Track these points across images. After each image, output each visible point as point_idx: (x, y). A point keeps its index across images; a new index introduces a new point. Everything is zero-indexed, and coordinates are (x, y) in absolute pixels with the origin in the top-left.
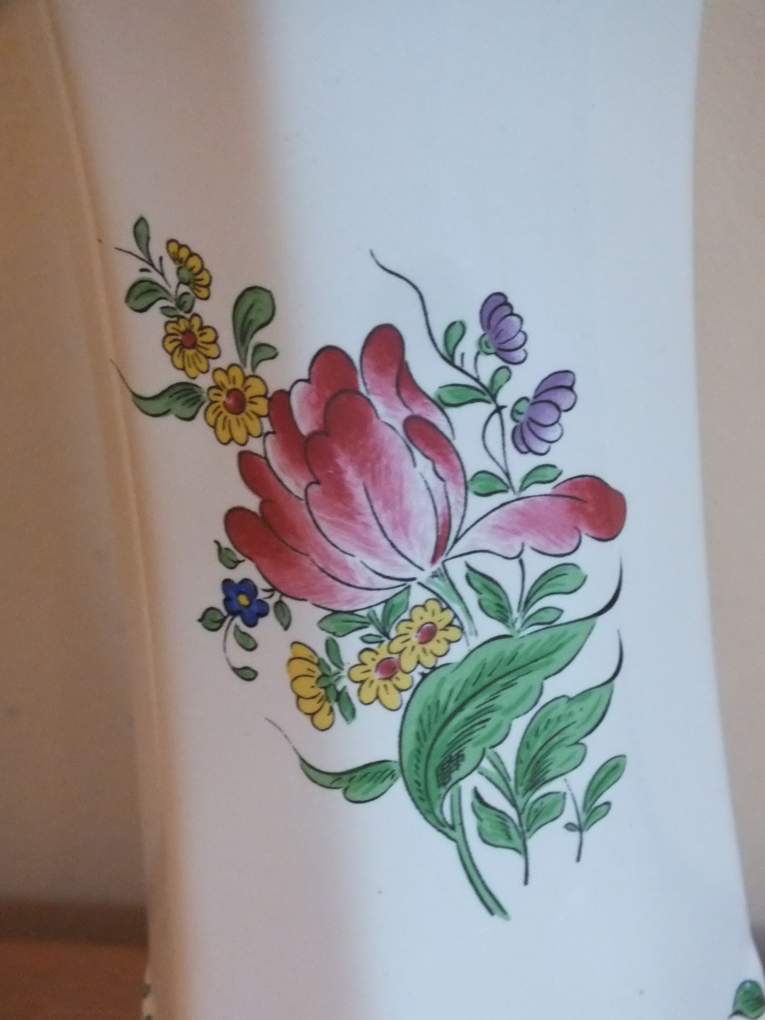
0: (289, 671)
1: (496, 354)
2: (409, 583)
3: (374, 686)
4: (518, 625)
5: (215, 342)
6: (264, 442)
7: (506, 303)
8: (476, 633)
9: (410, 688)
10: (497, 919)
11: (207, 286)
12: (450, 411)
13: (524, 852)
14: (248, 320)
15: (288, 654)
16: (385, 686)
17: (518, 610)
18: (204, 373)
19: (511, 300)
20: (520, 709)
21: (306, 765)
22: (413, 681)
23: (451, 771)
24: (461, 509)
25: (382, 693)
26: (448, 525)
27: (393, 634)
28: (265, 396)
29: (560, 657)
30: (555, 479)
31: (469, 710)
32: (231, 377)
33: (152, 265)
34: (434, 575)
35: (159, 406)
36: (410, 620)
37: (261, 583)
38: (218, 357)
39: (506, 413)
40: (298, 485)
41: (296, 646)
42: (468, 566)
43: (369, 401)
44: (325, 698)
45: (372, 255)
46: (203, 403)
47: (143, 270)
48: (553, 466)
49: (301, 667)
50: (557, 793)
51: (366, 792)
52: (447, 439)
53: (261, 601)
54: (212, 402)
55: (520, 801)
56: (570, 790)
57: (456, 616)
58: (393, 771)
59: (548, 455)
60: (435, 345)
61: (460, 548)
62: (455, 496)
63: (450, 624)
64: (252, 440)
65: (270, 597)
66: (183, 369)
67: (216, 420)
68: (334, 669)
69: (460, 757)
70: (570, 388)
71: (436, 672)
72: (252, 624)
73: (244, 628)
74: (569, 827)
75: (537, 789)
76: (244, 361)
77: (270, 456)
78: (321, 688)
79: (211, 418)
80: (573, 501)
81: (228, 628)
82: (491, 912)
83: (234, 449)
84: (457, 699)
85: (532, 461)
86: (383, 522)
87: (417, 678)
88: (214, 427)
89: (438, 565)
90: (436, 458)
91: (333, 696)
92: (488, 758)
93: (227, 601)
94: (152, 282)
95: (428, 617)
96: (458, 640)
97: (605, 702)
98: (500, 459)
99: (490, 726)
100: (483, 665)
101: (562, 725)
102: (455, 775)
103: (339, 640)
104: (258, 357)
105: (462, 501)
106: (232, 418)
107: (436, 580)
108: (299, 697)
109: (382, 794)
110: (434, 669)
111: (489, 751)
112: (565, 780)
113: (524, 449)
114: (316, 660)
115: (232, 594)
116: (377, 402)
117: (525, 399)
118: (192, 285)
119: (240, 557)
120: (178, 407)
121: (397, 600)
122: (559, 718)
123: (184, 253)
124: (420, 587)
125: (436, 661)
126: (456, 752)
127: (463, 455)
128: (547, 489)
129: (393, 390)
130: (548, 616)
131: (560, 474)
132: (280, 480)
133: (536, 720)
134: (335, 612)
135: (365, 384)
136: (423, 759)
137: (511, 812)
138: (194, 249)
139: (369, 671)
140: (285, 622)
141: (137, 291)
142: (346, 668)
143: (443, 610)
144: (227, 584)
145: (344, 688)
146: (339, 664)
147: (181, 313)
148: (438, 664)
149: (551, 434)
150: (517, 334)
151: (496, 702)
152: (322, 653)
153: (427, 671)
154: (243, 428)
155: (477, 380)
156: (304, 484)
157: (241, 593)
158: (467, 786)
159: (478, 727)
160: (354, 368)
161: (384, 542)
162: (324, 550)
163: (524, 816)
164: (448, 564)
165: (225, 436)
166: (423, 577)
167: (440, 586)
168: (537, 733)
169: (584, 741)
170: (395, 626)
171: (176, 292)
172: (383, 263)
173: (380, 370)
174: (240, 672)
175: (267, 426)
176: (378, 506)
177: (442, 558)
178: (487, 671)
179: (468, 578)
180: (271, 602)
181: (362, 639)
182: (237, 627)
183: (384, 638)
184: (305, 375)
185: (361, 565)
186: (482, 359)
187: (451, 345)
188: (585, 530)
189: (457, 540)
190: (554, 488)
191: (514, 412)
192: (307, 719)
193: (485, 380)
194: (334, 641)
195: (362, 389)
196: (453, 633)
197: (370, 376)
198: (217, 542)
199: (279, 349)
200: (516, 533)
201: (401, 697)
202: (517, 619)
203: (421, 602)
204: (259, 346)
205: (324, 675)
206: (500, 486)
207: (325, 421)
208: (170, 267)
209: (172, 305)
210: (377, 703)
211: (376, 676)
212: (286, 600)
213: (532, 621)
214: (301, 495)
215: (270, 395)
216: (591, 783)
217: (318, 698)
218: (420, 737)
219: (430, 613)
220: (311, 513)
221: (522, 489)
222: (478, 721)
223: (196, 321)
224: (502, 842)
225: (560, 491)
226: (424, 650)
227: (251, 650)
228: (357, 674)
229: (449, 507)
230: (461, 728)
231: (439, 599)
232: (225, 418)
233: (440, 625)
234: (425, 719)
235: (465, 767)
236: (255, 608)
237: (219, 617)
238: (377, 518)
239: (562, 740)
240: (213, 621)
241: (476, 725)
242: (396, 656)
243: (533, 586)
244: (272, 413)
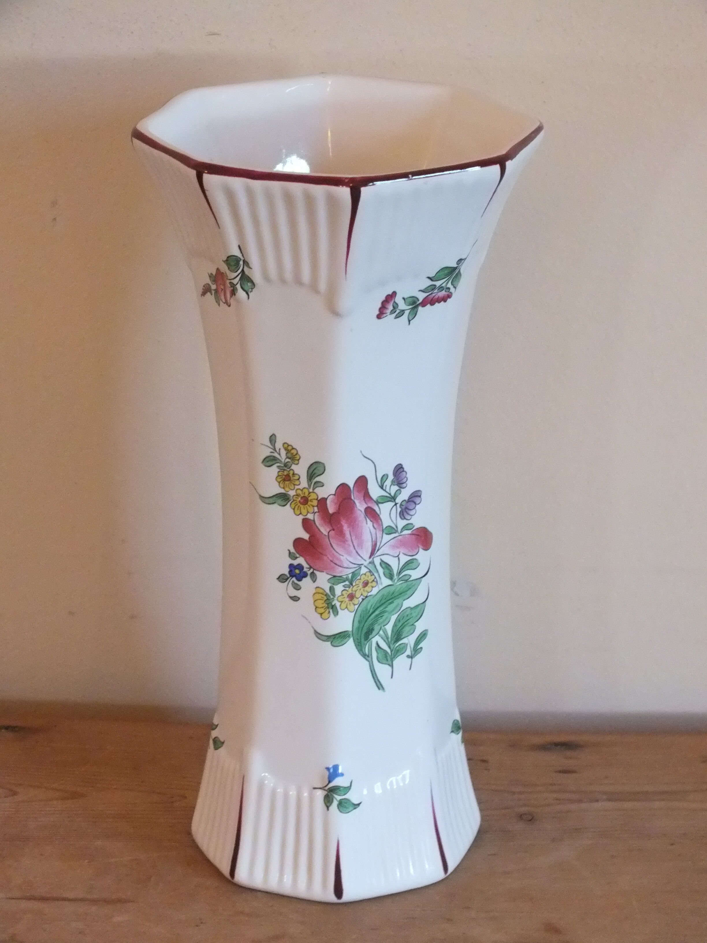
0: (314, 598)
1: (397, 485)
2: (361, 566)
3: (346, 603)
4: (396, 581)
5: (299, 479)
6: (314, 515)
7: (402, 467)
8: (382, 584)
9: (358, 604)
10: (381, 691)
11: (298, 460)
12: (380, 505)
13: (392, 666)
14: (314, 473)
15: (314, 591)
16: (350, 604)
17: (397, 575)
18: (292, 490)
19: (404, 466)
20: (394, 612)
21: (316, 633)
22: (359, 601)
23: (369, 635)
24: (380, 539)
25: (348, 606)
26: (376, 544)
27: (354, 584)
28: (317, 499)
29: (409, 593)
30: (412, 528)
31: (377, 612)
32: (304, 492)
33: (276, 451)
34: (370, 563)
35: (271, 500)
36: (360, 579)
37: (305, 565)
38: (299, 485)
39: (398, 505)
40: (325, 530)
41: (318, 589)
42: (381, 560)
43: (354, 502)
44: (327, 608)
45: (361, 452)
46: (290, 501)
47: (272, 452)
48: (412, 524)
49: (318, 596)
50: (405, 643)
51: (339, 643)
52: (378, 514)
53: (304, 572)
54: (294, 500)
55: (392, 647)
56: (409, 643)
57: (375, 578)
58: (349, 635)
59: (411, 520)
60: (378, 483)
61: (379, 553)
62: (379, 534)
63: (373, 581)
64: (309, 514)
65: (309, 570)
66: (284, 488)
67: (295, 507)
68: (332, 597)
69: (373, 630)
70: (420, 496)
71: (368, 598)
72: (300, 580)
73: (296, 581)
74: (408, 656)
75: (398, 642)
76: (310, 486)
77: (316, 520)
78: (326, 604)
79: (293, 506)
80: (417, 536)
81: (289, 582)
82: (379, 689)
83: (301, 517)
84: (373, 608)
85: (405, 522)
86: (355, 544)
87: (361, 600)
88: (294, 509)
89: (371, 559)
90: (375, 521)
91: (330, 607)
92: (382, 630)
93: (290, 572)
94: (274, 457)
95: (366, 578)
96: (376, 586)
97: (422, 609)
98: (395, 522)
99: (384, 618)
100: (383, 595)
101: (408, 618)
102: (370, 637)
103: (335, 587)
104: (315, 486)
105: (381, 536)
106: (302, 506)
107: (370, 564)
108: (316, 607)
109: (345, 644)
110: (366, 597)
111: (383, 628)
112: (408, 639)
113: (403, 517)
114: (325, 594)
115: (293, 569)
116: (357, 502)
117: (405, 500)
118: (291, 459)
119: (298, 556)
120: (279, 501)
121: (356, 572)
122: (407, 615)
123: (290, 448)
124: (365, 568)
125: (368, 594)
126: (371, 628)
127: (383, 520)
128: (409, 532)
129: (362, 498)
130: (406, 578)
131: (414, 526)
132: (319, 529)
133: (400, 616)
134: (335, 576)
135: (354, 496)
136: (360, 630)
137: (389, 651)
138: (294, 447)
139: (345, 598)
140: (314, 580)
141: (267, 459)
142: (337, 596)
143: (371, 575)
144: (291, 566)
145: (335, 604)
146: (334, 595)
147: (286, 468)
148: (368, 595)
149: (412, 513)
150: (405, 478)
151: (386, 609)
152: (328, 591)
153: (364, 598)
154: (306, 509)
155: (390, 494)
156: (328, 530)
157: (297, 569)
158: (374, 641)
159: (380, 618)
160: (351, 491)
161: (354, 551)
162: (333, 554)
163: (393, 653)
164: (375, 559)
165: (298, 512)
166: (366, 563)
167: (371, 567)
168: (399, 621)
169: (415, 624)
170: (354, 582)
171: (285, 461)
172: (365, 455)
173: (359, 491)
174: (293, 598)
175: (316, 509)
176: (353, 538)
177: (372, 557)
178: (384, 598)
179: (381, 564)
180: (309, 573)
181: (344, 586)
182: (293, 582)
183: (351, 586)
184: (334, 493)
185: (346, 560)
186: (392, 487)
187: (383, 482)
188: (421, 547)
189: (378, 550)
190: (412, 531)
191: (401, 505)
192: (319, 616)
193: (393, 494)
194: (333, 587)
195: (353, 498)
196: (374, 584)
197: (356, 493)
198: (289, 550)
199: (325, 484)
200: (398, 547)
201: (355, 607)
202: (396, 579)
203: (364, 573)
204: (316, 482)
205: (327, 599)
206: (394, 531)
207: (339, 508)
208: (283, 453)
209: (283, 465)
210: (346, 610)
211: (347, 600)
212: (315, 571)
213: (400, 580)
214: (327, 534)
215: (319, 499)
216: (416, 641)
217: (324, 608)
218: (360, 622)
219: (367, 576)
220: (329, 540)
221: (401, 532)
222: (379, 616)
223: (291, 472)
224: (384, 662)
225: (414, 532)
226: (364, 590)
227: (299, 590)
228: (340, 599)
229: (377, 539)
230: (374, 619)
231: (370, 571)
232: (299, 506)
233: (370, 581)
234: (362, 616)
235: (374, 633)
236: (302, 574)
237: (286, 578)
238: (353, 543)
239: (408, 624)
240: (283, 579)
241: (379, 618)
242: (354, 592)
243: (402, 567)
244: (319, 506)
